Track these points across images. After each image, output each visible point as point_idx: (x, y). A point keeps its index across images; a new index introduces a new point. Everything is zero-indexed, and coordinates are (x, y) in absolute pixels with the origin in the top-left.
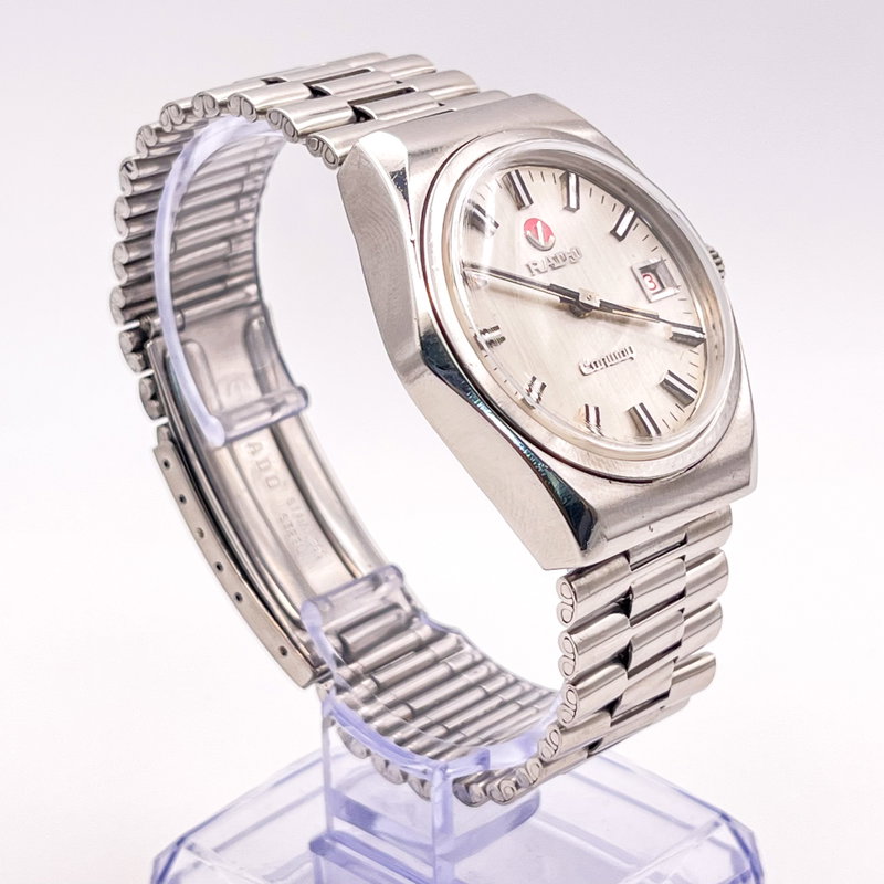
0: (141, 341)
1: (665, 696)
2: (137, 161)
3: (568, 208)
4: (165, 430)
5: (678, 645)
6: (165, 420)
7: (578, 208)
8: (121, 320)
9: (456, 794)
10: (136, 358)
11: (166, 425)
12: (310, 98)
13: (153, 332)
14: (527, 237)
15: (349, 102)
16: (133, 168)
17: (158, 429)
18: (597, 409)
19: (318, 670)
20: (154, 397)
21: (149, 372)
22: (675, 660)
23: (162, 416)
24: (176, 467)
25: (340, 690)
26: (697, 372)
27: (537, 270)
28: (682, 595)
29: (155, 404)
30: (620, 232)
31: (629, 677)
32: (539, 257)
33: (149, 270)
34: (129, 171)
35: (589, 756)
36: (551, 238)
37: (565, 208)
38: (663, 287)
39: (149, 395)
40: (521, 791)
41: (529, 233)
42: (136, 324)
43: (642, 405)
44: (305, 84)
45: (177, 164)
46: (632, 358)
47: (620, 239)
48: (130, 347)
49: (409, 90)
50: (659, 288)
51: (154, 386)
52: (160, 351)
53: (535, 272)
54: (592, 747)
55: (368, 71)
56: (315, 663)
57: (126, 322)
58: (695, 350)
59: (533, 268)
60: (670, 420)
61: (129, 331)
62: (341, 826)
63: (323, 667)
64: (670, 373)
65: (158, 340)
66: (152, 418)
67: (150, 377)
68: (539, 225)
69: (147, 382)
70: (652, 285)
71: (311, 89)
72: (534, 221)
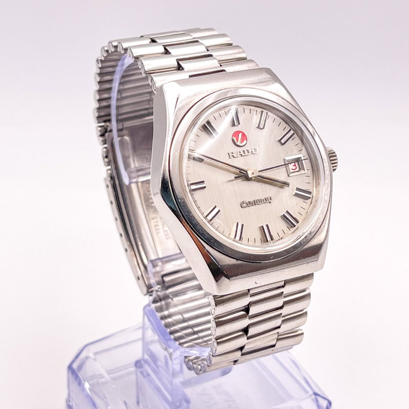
0: (104, 133)
1: (274, 346)
2: (101, 60)
3: (258, 127)
4: (109, 172)
5: (279, 327)
6: (109, 167)
7: (264, 128)
8: (97, 121)
9: (185, 361)
10: (101, 139)
11: (110, 169)
12: (162, 53)
13: (109, 129)
14: (233, 140)
15: (177, 60)
16: (100, 62)
17: (107, 170)
18: (243, 225)
19: (150, 290)
20: (106, 157)
21: (106, 146)
22: (278, 333)
23: (109, 165)
24: (110, 188)
25: (155, 301)
26: (303, 212)
27: (233, 156)
28: (281, 308)
29: (106, 160)
30: (283, 141)
31: (248, 339)
32: (236, 150)
33: (110, 103)
34: (99, 63)
35: (234, 364)
36: (245, 142)
37: (257, 127)
38: (300, 169)
39: (105, 155)
40: (201, 372)
41: (233, 138)
42: (103, 124)
43: (267, 226)
44: (163, 46)
45: (120, 63)
46: (270, 202)
47: (283, 144)
48: (99, 134)
49: (211, 56)
50: (298, 169)
51: (107, 152)
52: (111, 139)
53: (231, 157)
54: (235, 361)
55: (197, 41)
56: (149, 287)
57: (99, 123)
58: (306, 201)
59: (231, 155)
60: (281, 234)
61: (100, 127)
62: (146, 357)
63: (152, 289)
64: (287, 212)
65: (110, 133)
66: (106, 166)
67: (106, 148)
68: (240, 135)
69: (105, 150)
70: (294, 167)
71: (165, 49)
72: (238, 132)
